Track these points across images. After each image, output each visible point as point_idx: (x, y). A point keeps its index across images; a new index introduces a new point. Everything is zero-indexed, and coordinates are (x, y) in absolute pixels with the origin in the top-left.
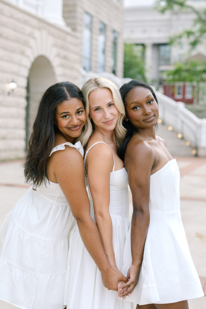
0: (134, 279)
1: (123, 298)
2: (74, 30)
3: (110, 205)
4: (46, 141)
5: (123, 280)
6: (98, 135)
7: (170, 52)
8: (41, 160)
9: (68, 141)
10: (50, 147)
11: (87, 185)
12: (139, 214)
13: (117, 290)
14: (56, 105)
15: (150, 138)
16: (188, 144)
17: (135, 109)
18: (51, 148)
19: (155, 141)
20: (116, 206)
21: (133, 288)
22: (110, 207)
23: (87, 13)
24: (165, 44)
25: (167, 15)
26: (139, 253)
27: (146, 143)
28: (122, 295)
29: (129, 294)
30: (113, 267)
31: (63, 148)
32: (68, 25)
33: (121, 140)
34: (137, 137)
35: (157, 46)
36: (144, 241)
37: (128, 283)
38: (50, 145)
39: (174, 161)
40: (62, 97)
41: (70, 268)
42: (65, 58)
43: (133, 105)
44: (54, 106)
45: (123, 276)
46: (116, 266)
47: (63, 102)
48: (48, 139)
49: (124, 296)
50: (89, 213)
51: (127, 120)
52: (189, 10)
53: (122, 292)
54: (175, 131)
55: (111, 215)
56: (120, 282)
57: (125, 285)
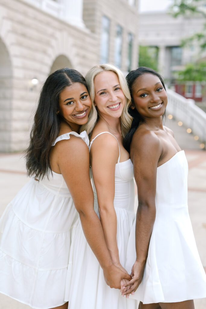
0: (138, 276)
1: (126, 297)
2: (93, 31)
3: (115, 198)
4: (49, 131)
5: (126, 277)
6: (103, 125)
7: (181, 54)
8: (43, 151)
9: (73, 131)
10: (52, 137)
11: (91, 177)
12: (144, 208)
13: (120, 288)
14: (59, 93)
15: (157, 128)
16: (196, 138)
17: (142, 96)
18: (53, 139)
19: (162, 131)
20: (121, 199)
21: (136, 287)
22: (114, 200)
23: (105, 17)
24: (176, 47)
25: (180, 19)
26: (144, 249)
27: (153, 133)
28: (125, 293)
29: (133, 293)
30: (116, 265)
31: (68, 138)
32: (87, 27)
33: (127, 130)
34: (144, 127)
35: (170, 48)
36: (149, 236)
37: (132, 281)
38: (53, 135)
39: (182, 152)
40: (64, 83)
41: (73, 264)
42: (84, 57)
43: (141, 92)
44: (57, 93)
45: (126, 273)
46: (119, 263)
47: (66, 88)
48: (51, 128)
49: (127, 295)
50: (93, 206)
51: (133, 108)
52: (200, 15)
53: (125, 290)
54: (184, 127)
55: (116, 208)
56: (123, 280)
57: (128, 283)
